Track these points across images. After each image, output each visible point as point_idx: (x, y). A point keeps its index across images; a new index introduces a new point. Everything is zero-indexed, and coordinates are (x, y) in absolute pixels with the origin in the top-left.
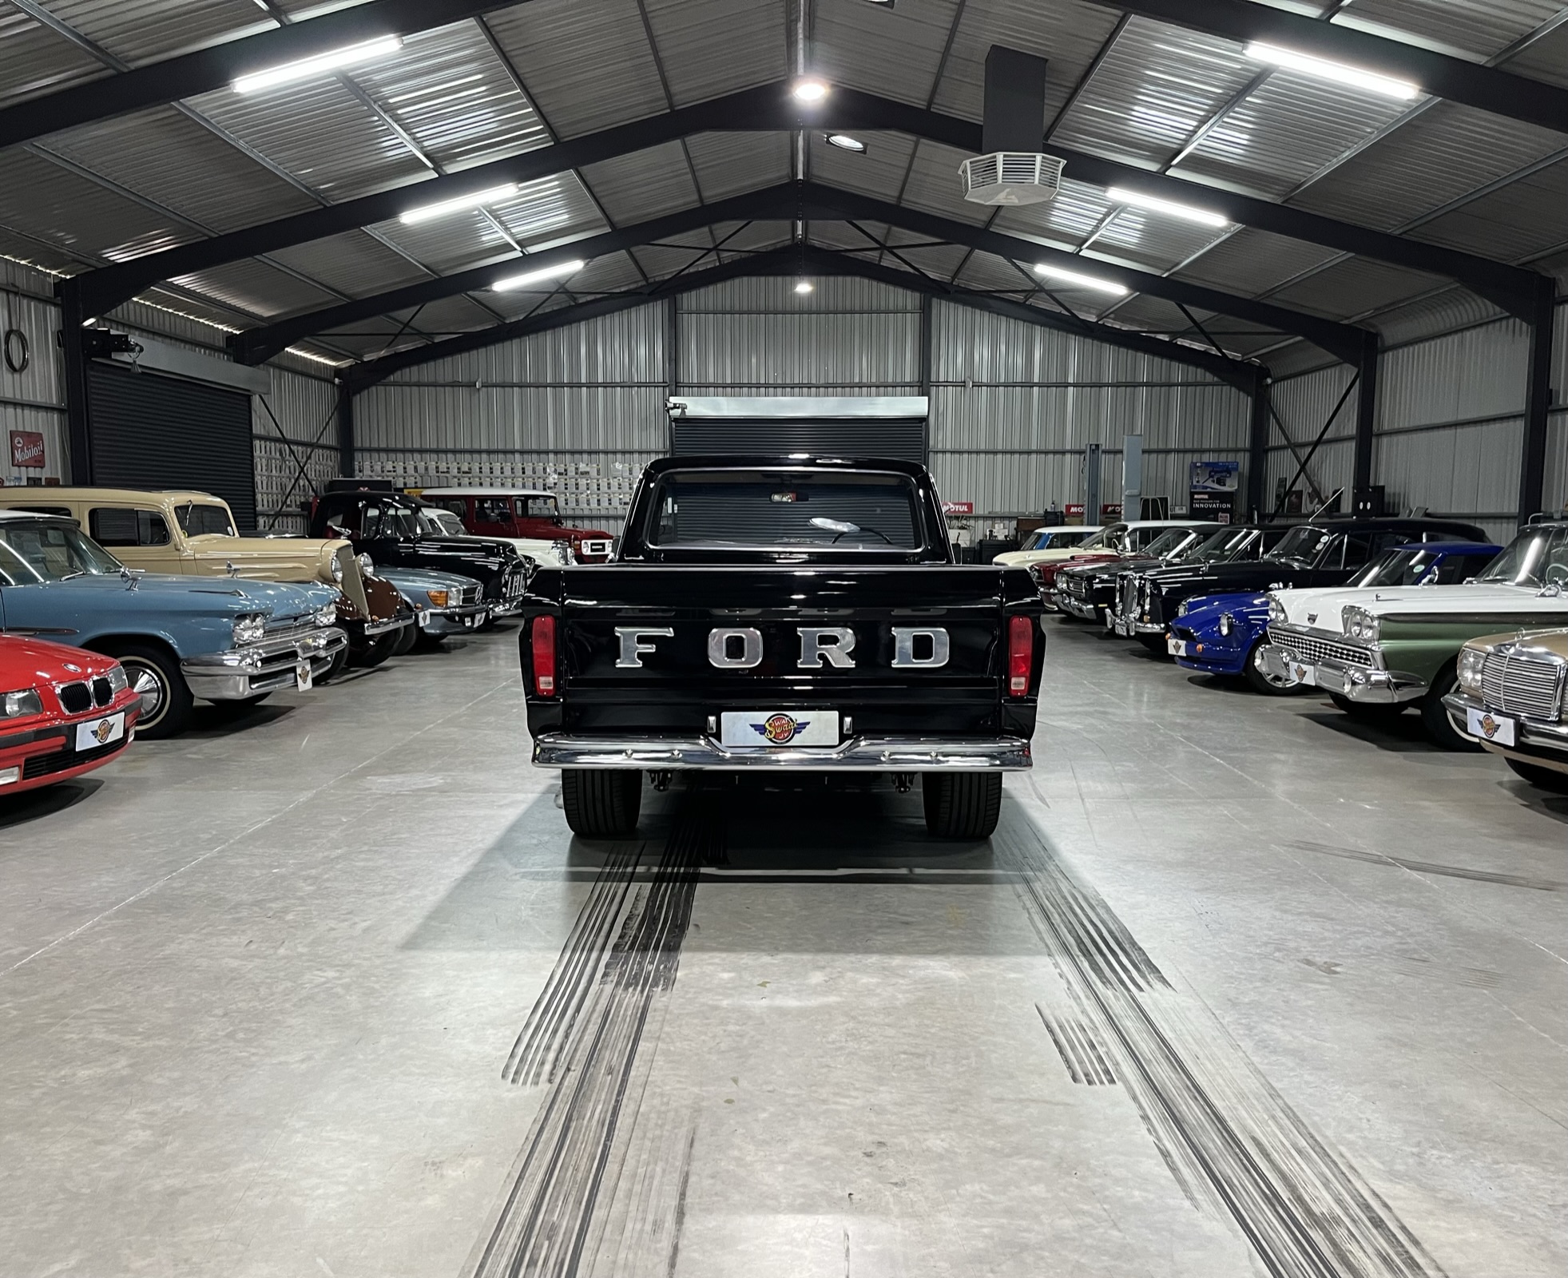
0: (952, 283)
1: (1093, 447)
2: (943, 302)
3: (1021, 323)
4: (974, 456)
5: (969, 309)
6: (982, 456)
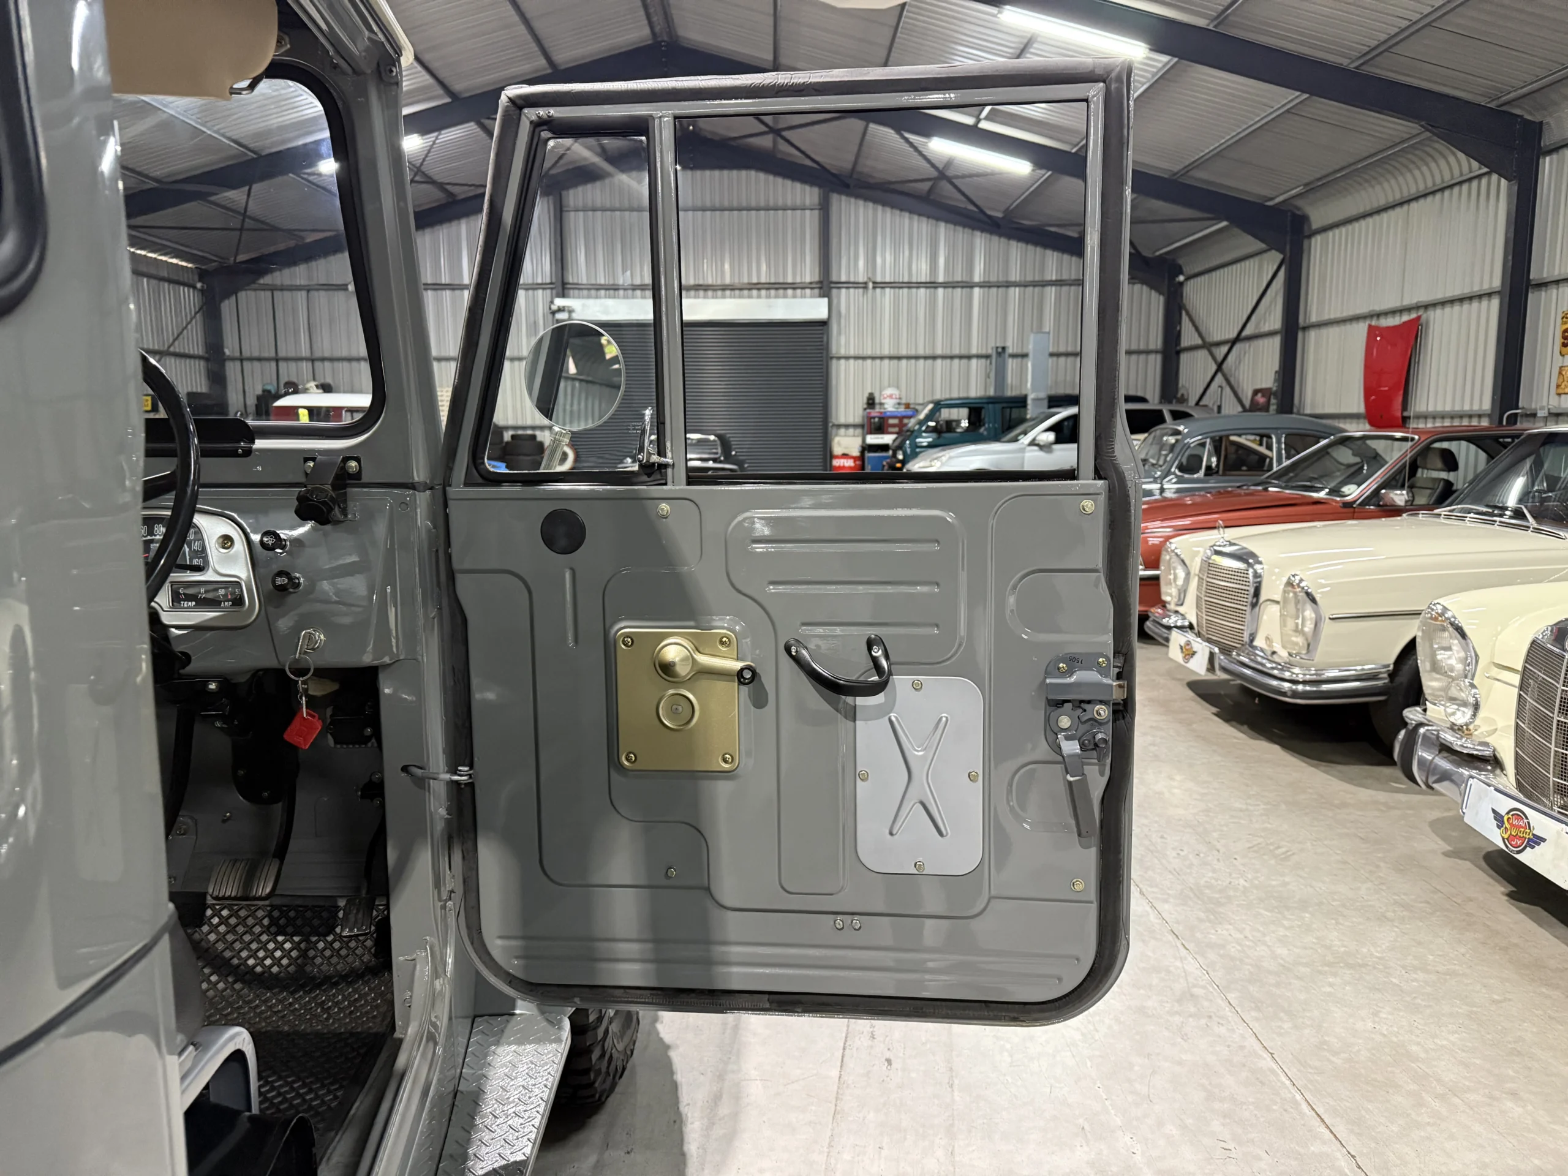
0: (850, 175)
1: (1000, 350)
2: (844, 198)
3: (924, 219)
4: (878, 361)
5: (870, 205)
6: (886, 361)
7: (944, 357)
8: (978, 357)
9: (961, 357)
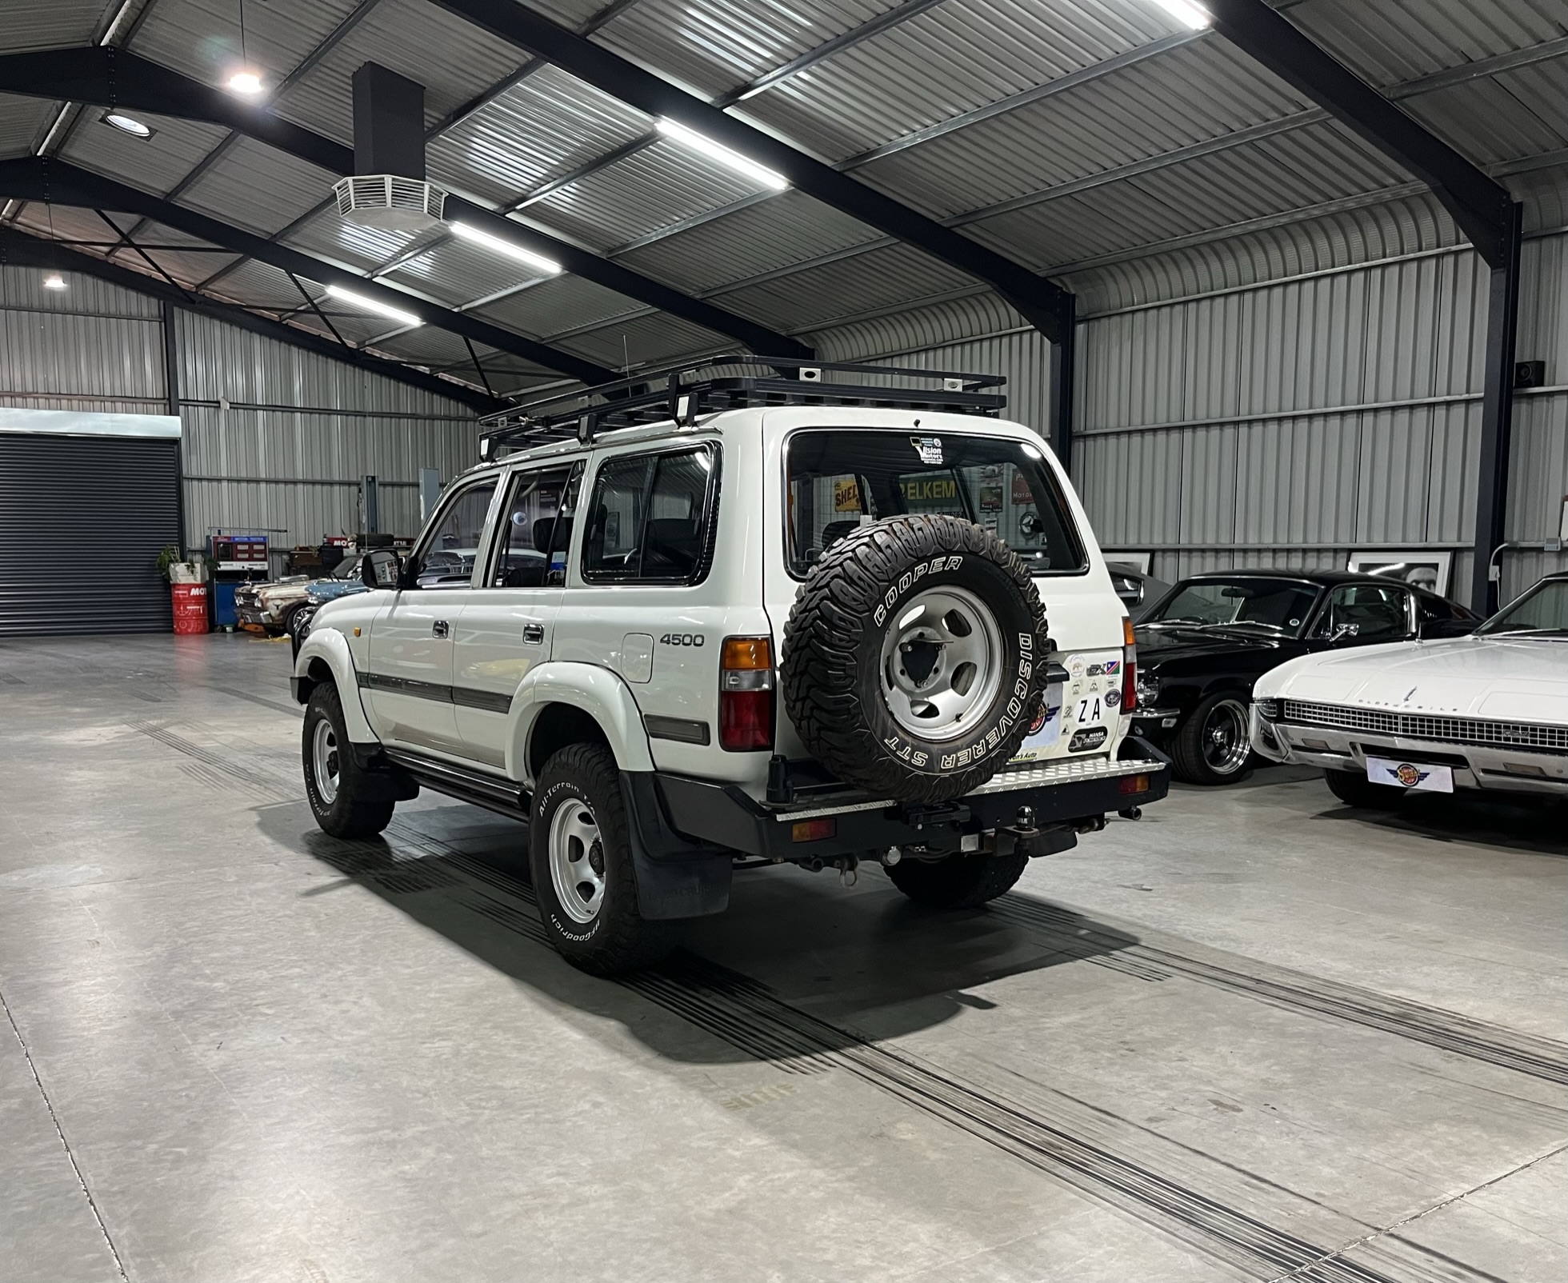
0: (196, 292)
1: (370, 479)
2: (186, 313)
3: (275, 343)
4: (235, 484)
5: (217, 323)
6: (244, 485)
7: (304, 482)
8: (341, 483)
9: (322, 483)
